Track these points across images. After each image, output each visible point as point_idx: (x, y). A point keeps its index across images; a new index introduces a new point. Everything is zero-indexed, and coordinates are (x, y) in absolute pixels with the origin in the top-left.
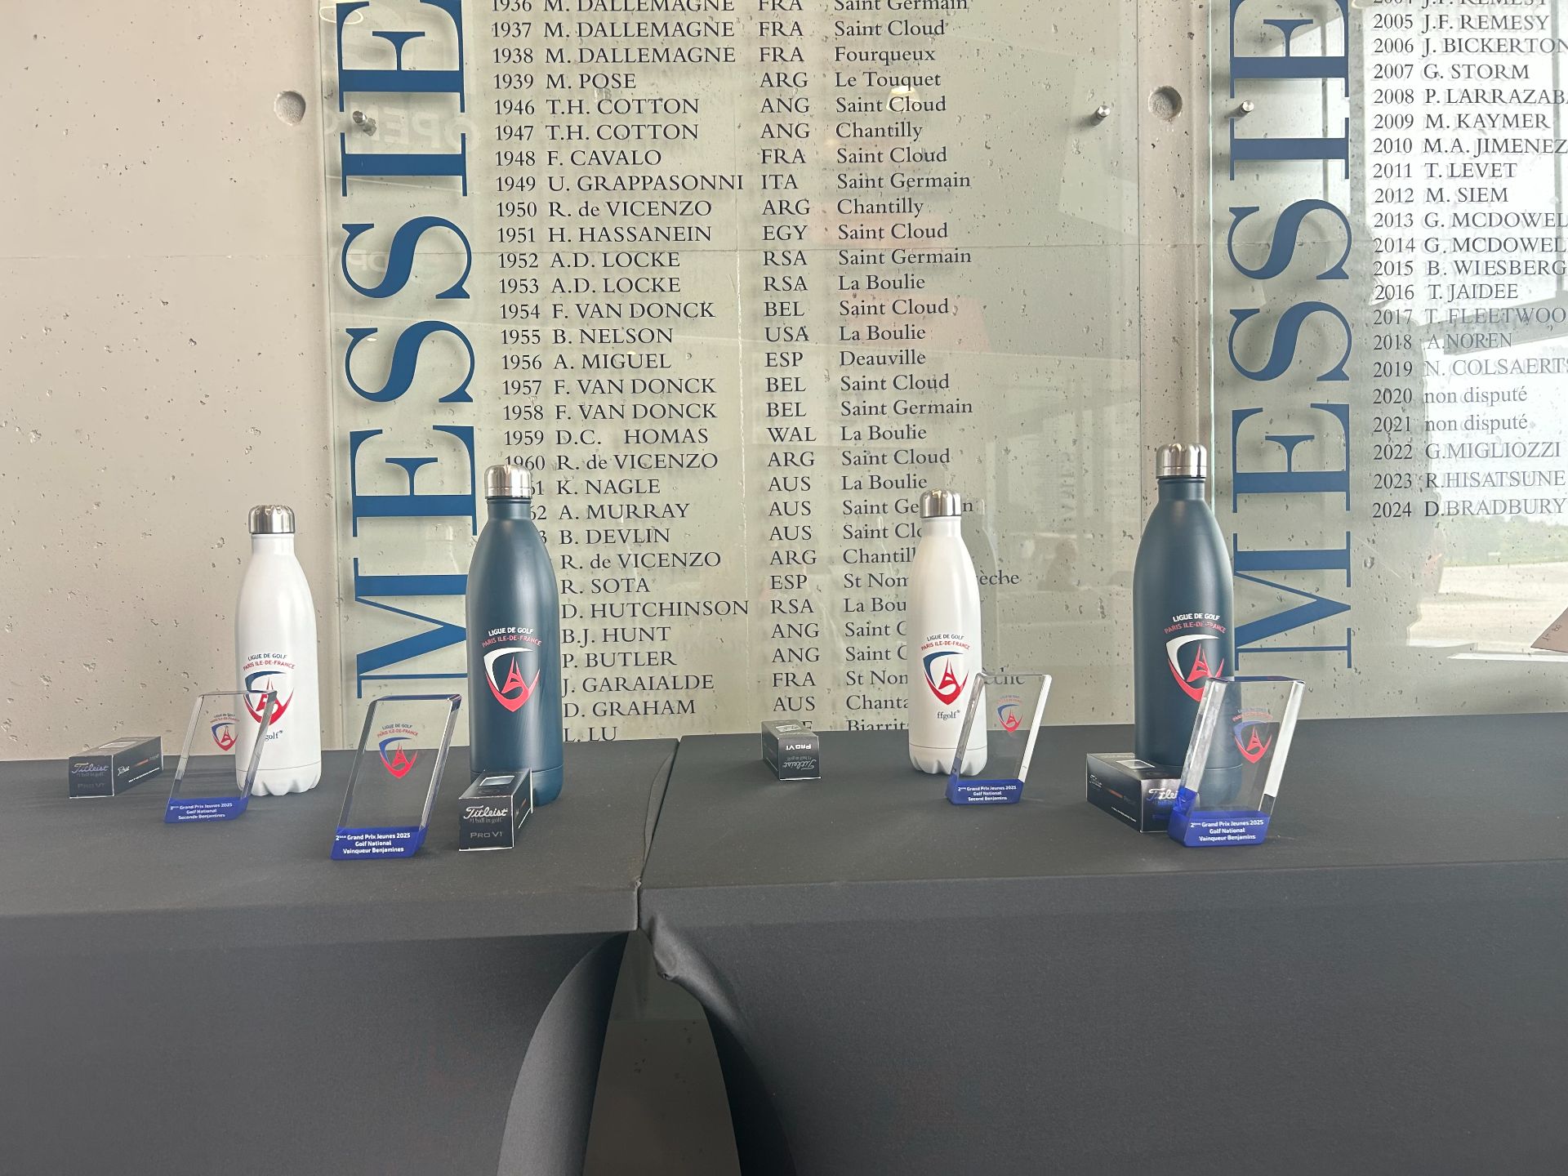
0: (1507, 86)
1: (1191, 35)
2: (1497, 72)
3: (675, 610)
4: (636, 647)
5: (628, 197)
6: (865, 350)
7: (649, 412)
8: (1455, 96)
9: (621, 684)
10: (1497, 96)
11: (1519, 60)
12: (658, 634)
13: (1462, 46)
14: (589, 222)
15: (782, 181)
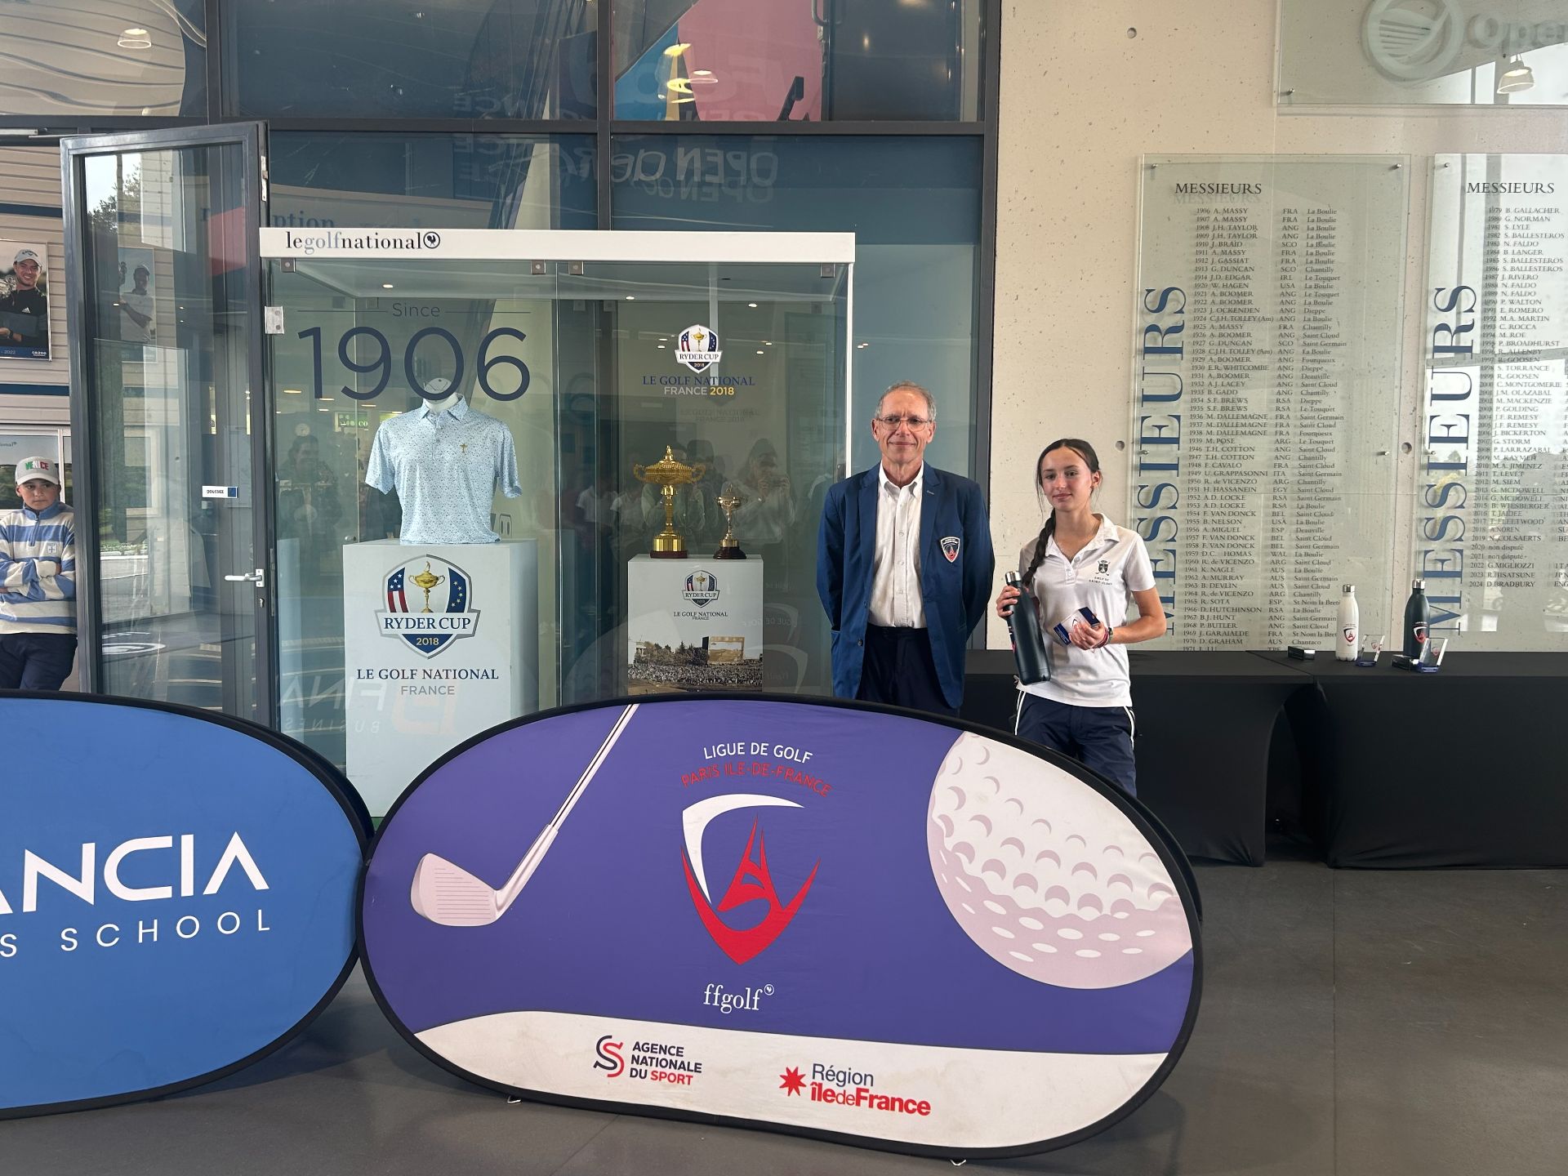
0: (1522, 446)
1: (1416, 426)
2: (1519, 442)
3: (1237, 610)
4: (1224, 621)
5: (1230, 478)
6: (1304, 527)
7: (1233, 546)
8: (1504, 450)
9: (1219, 633)
10: (1518, 449)
11: (1526, 437)
12: (1231, 618)
13: (1507, 433)
14: (1216, 485)
15: (1280, 474)
